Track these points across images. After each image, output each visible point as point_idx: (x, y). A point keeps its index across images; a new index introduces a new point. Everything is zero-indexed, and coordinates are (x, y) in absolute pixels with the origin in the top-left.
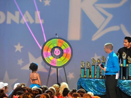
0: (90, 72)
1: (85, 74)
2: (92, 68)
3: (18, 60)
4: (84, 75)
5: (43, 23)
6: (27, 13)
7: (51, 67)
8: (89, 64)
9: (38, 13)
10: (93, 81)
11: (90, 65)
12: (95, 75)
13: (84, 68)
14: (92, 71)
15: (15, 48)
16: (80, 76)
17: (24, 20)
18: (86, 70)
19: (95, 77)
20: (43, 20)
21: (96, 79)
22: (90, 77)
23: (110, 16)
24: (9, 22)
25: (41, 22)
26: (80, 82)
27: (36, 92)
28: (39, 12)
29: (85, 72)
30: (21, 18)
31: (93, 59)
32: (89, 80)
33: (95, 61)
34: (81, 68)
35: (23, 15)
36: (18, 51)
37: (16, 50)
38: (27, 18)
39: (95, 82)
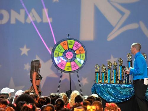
0: (106, 77)
1: (100, 78)
2: (108, 72)
3: (25, 65)
4: (99, 81)
5: (51, 21)
6: (33, 11)
7: (62, 72)
8: (104, 67)
9: (45, 11)
10: (109, 87)
11: (105, 69)
12: (111, 80)
13: (99, 72)
14: (108, 75)
15: (21, 51)
16: (95, 81)
17: (30, 19)
18: (101, 74)
19: (112, 82)
20: (51, 19)
21: (112, 85)
22: (106, 82)
23: (127, 13)
24: (13, 22)
25: (49, 21)
26: (95, 88)
27: (43, 100)
28: (47, 9)
29: (99, 76)
30: (26, 16)
31: (109, 61)
32: (105, 85)
33: (111, 64)
34: (96, 72)
35: (29, 13)
36: (24, 55)
37: (22, 54)
38: (33, 16)
39: (111, 87)
